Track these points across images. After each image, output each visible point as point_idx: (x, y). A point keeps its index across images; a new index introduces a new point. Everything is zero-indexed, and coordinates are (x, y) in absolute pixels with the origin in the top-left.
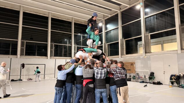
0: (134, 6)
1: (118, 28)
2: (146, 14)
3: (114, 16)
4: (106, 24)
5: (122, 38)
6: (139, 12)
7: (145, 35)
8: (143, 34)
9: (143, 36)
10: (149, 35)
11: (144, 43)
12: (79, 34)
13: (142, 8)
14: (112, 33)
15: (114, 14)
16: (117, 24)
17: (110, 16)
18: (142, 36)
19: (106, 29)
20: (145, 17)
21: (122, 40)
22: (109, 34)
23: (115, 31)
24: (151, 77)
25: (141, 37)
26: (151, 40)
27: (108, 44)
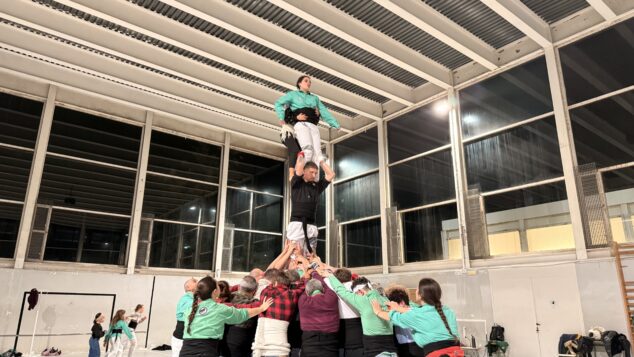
0: (427, 107)
1: (378, 172)
2: (466, 130)
3: (363, 133)
4: (338, 158)
5: (392, 205)
6: (445, 124)
7: (468, 197)
8: (461, 193)
9: (459, 200)
10: (481, 199)
11: (464, 225)
12: (244, 189)
13: (454, 111)
14: (359, 187)
15: (364, 129)
16: (375, 161)
17: (350, 133)
18: (456, 200)
19: (338, 173)
20: (463, 141)
21: (393, 211)
22: (347, 192)
23: (368, 182)
24: (494, 343)
25: (455, 204)
26: (488, 215)
27: (344, 226)
